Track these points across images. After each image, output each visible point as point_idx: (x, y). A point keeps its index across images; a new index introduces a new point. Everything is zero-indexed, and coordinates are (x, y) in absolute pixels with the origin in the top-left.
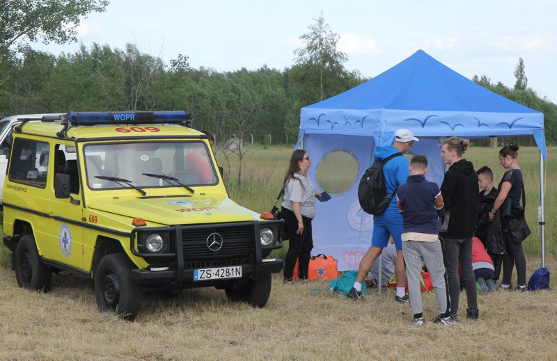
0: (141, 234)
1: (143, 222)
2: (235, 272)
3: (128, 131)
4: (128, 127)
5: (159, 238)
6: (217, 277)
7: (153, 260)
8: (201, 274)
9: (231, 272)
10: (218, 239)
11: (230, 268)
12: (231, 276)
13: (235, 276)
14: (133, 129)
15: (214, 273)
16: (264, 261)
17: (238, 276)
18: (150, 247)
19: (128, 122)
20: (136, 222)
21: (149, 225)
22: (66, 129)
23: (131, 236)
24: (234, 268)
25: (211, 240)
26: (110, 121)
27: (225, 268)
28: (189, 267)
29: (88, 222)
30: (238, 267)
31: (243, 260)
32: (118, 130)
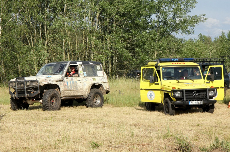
0: (174, 91)
1: (175, 88)
2: (201, 103)
3: (175, 64)
4: (176, 63)
5: (179, 92)
6: (196, 104)
7: (177, 99)
8: (191, 103)
9: (200, 102)
10: (196, 93)
11: (200, 101)
12: (200, 104)
13: (201, 104)
14: (177, 63)
15: (194, 103)
16: (210, 100)
17: (202, 104)
18: (177, 95)
19: (176, 61)
20: (173, 88)
21: (176, 89)
22: (158, 63)
23: (171, 92)
24: (201, 101)
25: (194, 93)
26: (170, 61)
27: (198, 101)
28: (188, 101)
29: (162, 89)
30: (202, 101)
31: (204, 99)
32: (172, 63)
